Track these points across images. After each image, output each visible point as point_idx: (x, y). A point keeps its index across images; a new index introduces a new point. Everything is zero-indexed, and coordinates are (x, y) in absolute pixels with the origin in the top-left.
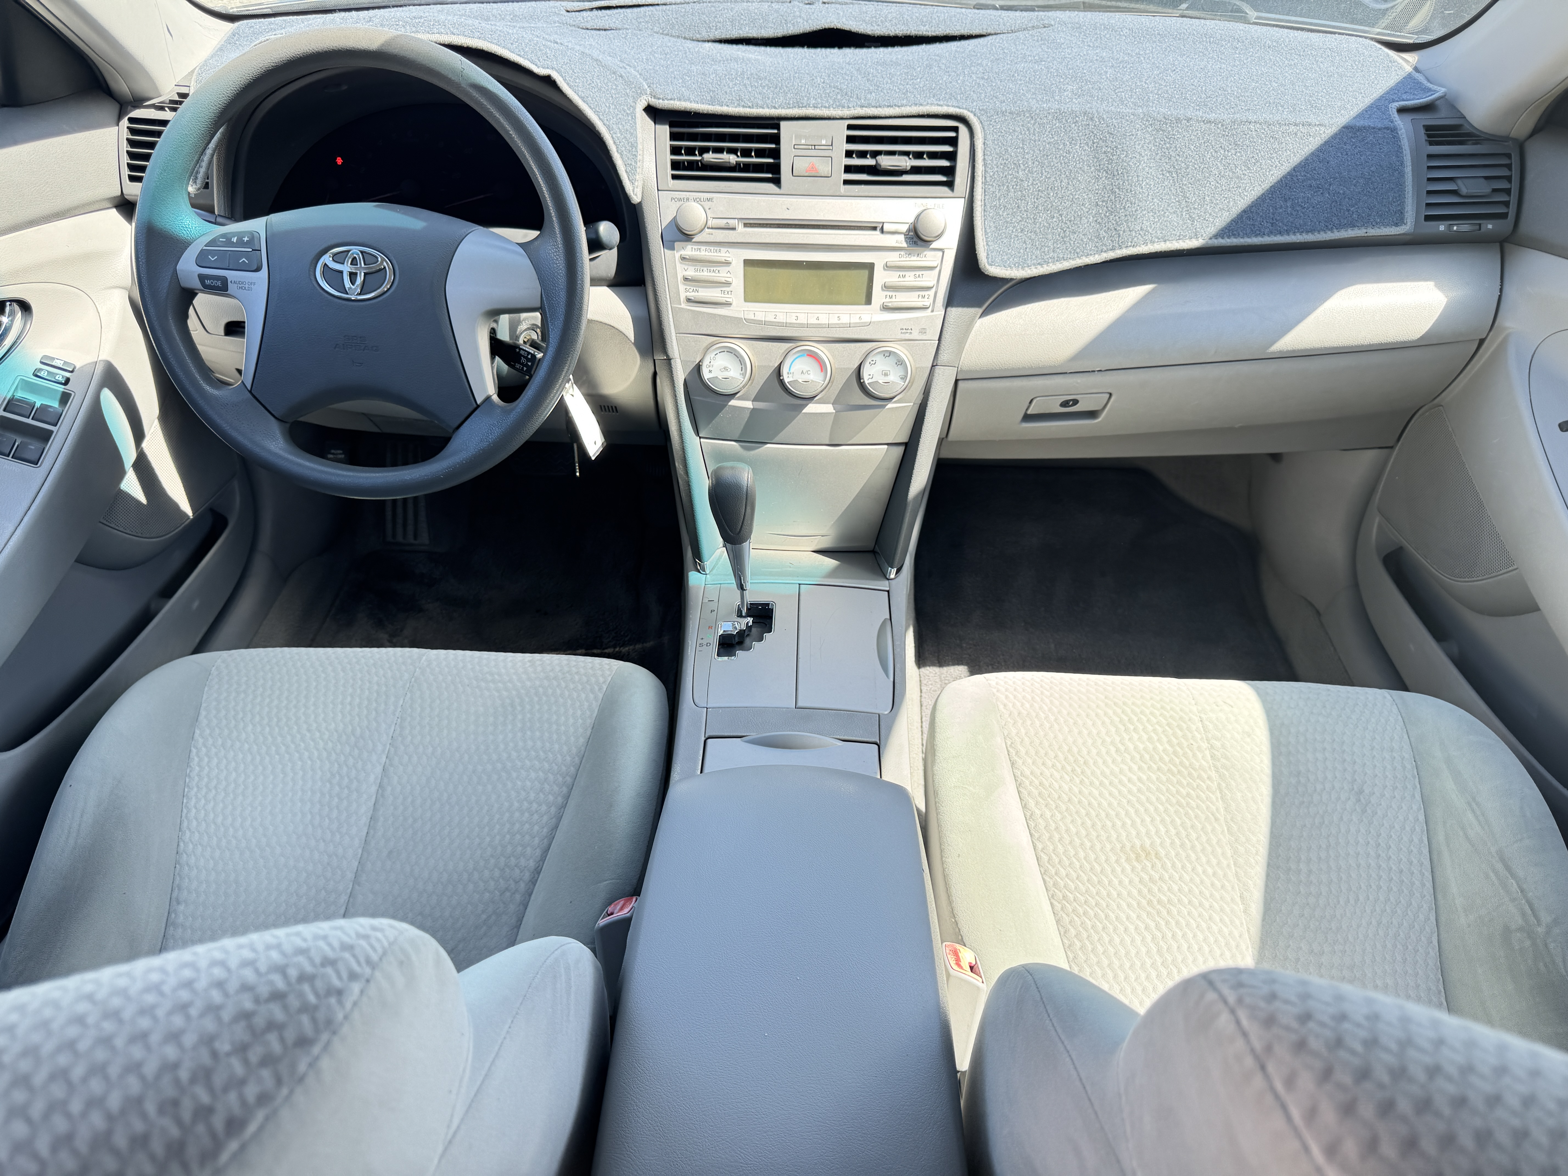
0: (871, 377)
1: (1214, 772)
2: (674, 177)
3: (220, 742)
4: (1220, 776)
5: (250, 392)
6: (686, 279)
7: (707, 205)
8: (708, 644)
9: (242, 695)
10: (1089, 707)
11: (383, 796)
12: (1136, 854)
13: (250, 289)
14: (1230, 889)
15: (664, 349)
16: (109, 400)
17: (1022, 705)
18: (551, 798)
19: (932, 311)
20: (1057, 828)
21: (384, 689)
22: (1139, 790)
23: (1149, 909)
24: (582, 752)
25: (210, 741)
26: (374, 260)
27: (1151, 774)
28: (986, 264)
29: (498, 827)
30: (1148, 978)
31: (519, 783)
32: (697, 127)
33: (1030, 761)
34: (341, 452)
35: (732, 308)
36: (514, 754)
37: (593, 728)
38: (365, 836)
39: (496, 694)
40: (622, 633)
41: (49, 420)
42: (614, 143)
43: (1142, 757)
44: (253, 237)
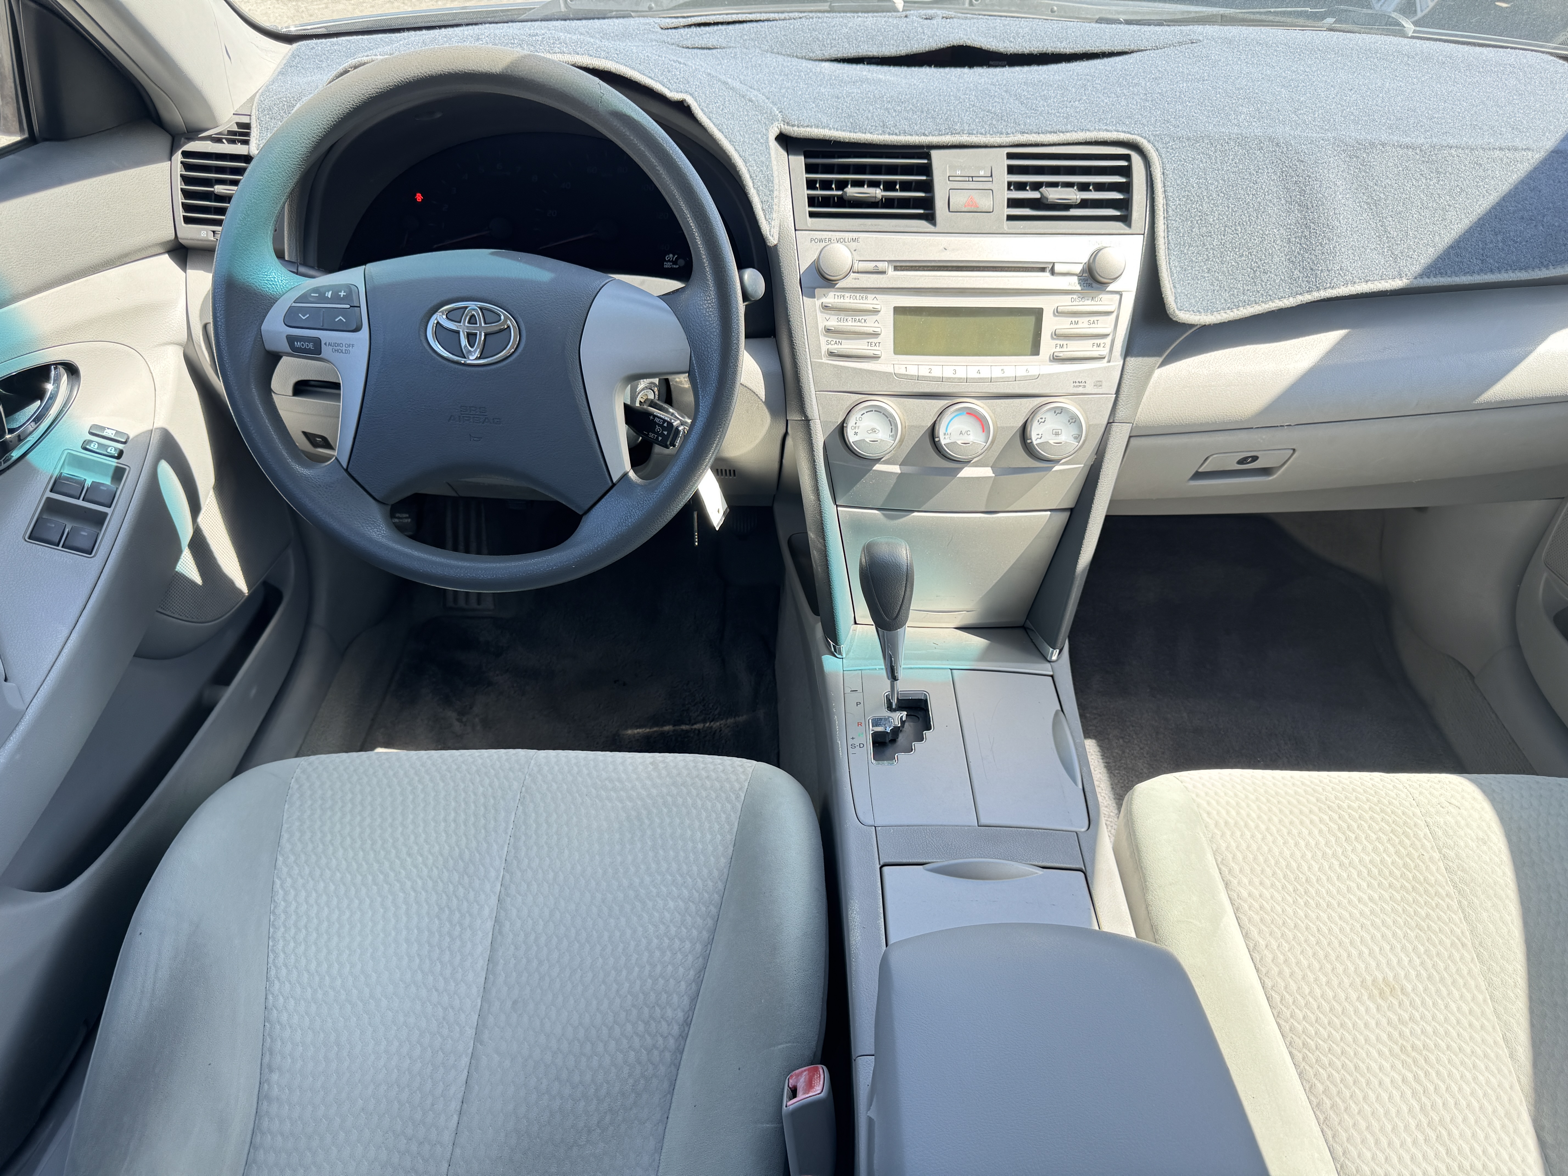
0: (1039, 436)
1: (1452, 888)
2: (812, 215)
3: (307, 870)
4: (1459, 892)
5: (346, 470)
6: (828, 330)
7: (854, 245)
8: (861, 746)
9: (329, 813)
10: (1301, 812)
11: (500, 932)
12: (1379, 989)
13: (347, 352)
14: (1491, 1030)
15: (802, 407)
16: (166, 471)
17: (1228, 812)
18: (695, 933)
19: (1109, 361)
20: (1286, 961)
21: (492, 801)
22: (1372, 912)
23: (1403, 1057)
24: (725, 875)
25: (296, 870)
26: (496, 318)
27: (1382, 892)
28: (1176, 310)
29: (637, 969)
30: (1415, 1142)
31: (656, 914)
32: (834, 157)
33: (1245, 881)
34: (407, 515)
35: (880, 361)
36: (647, 879)
37: (734, 845)
38: (483, 982)
39: (620, 805)
40: (711, 706)
41: (102, 500)
42: (751, 177)
43: (1369, 872)
44: (351, 290)
